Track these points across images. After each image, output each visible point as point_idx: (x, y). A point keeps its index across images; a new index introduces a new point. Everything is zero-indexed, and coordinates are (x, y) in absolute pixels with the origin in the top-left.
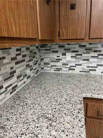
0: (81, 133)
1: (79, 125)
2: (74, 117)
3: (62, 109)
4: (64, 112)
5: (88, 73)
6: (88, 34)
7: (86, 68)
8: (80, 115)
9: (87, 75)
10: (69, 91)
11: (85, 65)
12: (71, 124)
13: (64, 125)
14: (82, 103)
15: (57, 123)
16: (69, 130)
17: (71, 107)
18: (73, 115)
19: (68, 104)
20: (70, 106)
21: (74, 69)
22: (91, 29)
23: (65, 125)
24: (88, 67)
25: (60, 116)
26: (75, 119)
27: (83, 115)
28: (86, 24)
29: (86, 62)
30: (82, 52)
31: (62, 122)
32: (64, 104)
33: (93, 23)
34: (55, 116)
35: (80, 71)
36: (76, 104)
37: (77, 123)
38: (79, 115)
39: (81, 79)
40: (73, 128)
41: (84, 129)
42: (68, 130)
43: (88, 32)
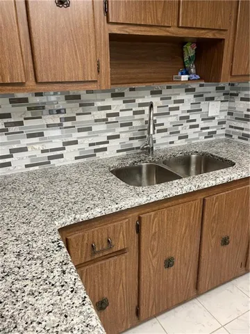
0: (89, 319)
1: (76, 302)
2: (55, 290)
3: (18, 285)
4: (27, 289)
5: (46, 166)
6: (33, 70)
7: (40, 155)
8: (69, 275)
9: (45, 172)
10: (17, 228)
11: (36, 149)
12: (56, 310)
13: (40, 323)
14: (63, 245)
15: (21, 328)
16: (59, 328)
17: (40, 269)
18: (53, 285)
19: (30, 262)
20: (36, 268)
21: (9, 164)
22: (37, 59)
23: (44, 323)
24: (43, 151)
25: (19, 308)
26: (62, 292)
27: (76, 274)
28: (23, 45)
29: (36, 140)
30: (21, 117)
31: (32, 318)
32: (19, 268)
33: (39, 44)
34: (7, 313)
35: (27, 166)
36: (48, 254)
37: (69, 301)
38: (67, 277)
39: (36, 185)
40: (66, 316)
41: (89, 307)
42: (55, 330)
43: (31, 65)
